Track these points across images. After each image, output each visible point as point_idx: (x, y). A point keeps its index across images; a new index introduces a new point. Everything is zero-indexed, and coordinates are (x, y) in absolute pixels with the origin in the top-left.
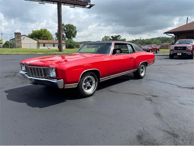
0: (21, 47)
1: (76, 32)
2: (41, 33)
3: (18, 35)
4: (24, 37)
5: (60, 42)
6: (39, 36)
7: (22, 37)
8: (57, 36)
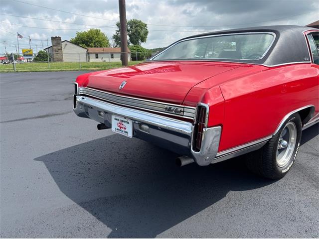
0: (61, 60)
1: (146, 33)
2: (91, 36)
3: (56, 40)
4: (66, 44)
5: (123, 49)
6: (88, 41)
7: (63, 44)
8: (115, 41)
